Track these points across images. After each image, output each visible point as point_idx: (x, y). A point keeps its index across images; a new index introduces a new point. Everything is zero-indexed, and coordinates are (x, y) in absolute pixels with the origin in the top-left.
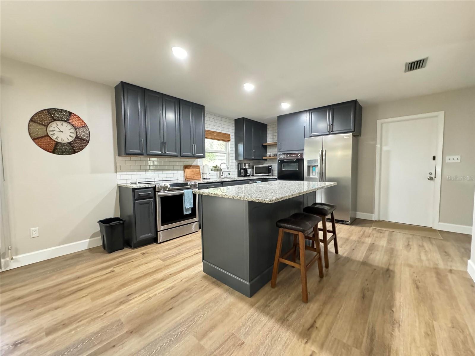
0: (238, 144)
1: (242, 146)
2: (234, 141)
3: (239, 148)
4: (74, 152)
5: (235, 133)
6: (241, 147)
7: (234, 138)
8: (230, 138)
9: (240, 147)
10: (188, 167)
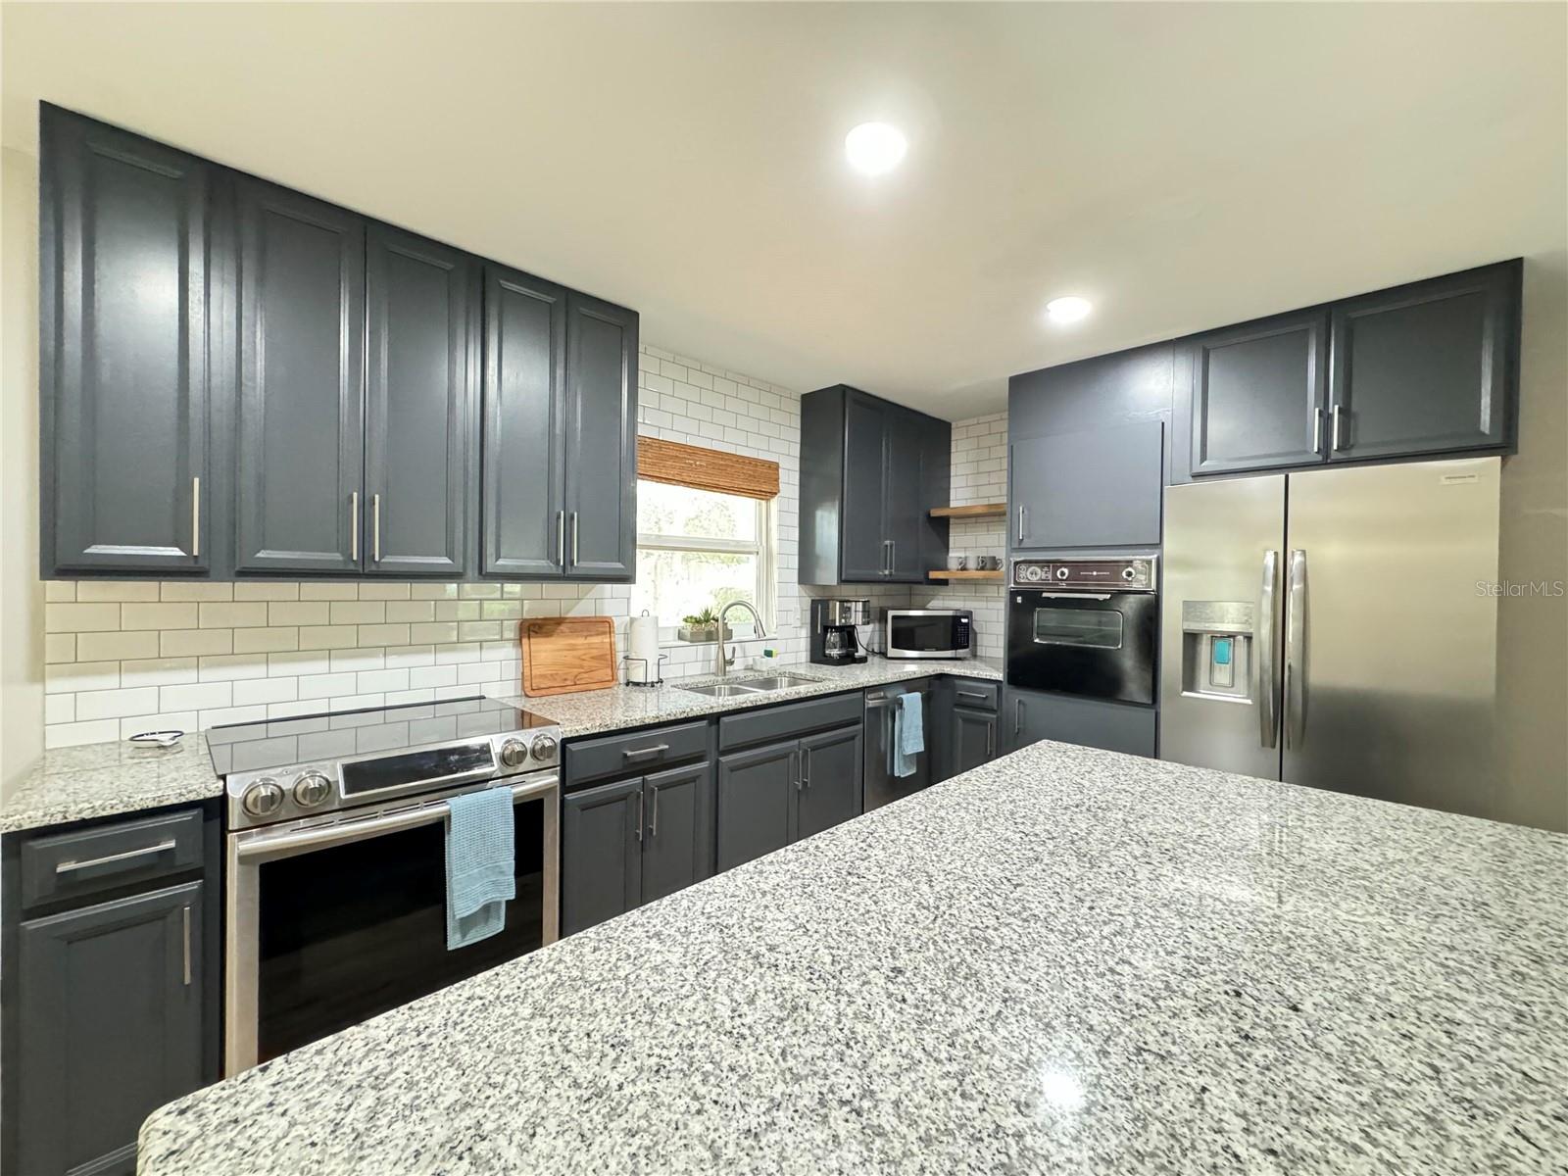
0: (816, 508)
1: (834, 517)
2: (797, 496)
3: (818, 531)
5: (801, 458)
6: (828, 525)
7: (797, 482)
8: (777, 480)
9: (825, 523)
10: (546, 630)
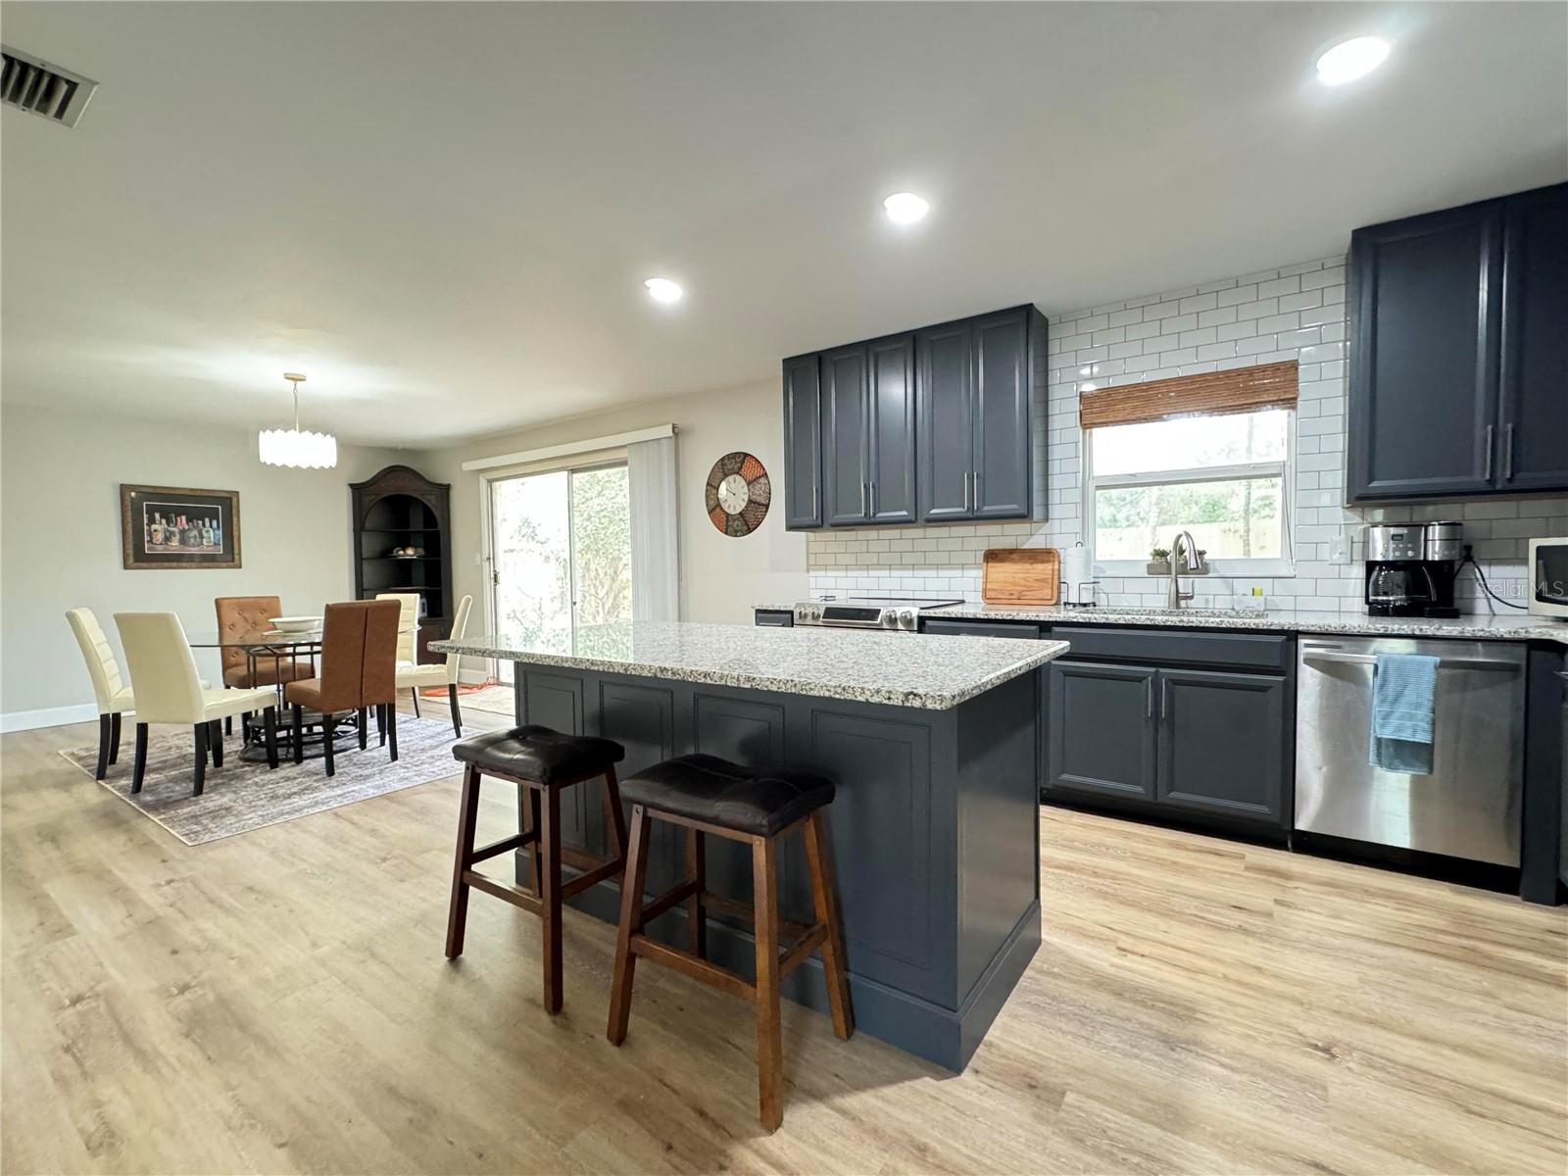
4: (750, 531)
8: (1295, 381)
10: (1000, 556)
